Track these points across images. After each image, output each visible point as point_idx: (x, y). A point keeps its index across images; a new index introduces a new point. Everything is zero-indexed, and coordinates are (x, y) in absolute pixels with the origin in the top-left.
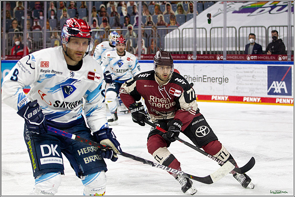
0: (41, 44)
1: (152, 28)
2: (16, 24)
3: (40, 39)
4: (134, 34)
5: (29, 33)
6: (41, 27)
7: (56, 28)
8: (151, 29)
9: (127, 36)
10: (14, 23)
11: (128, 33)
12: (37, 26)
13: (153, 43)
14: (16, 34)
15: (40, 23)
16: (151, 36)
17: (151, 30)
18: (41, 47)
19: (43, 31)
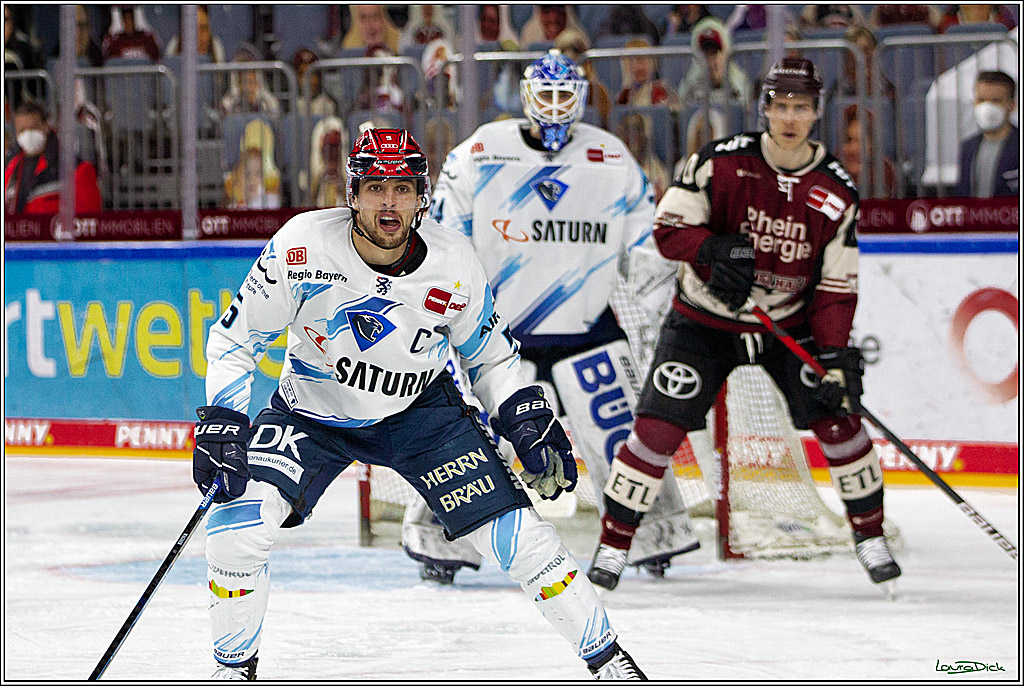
0: (160, 150)
1: (845, 37)
3: (152, 115)
4: (739, 79)
5: (86, 77)
6: (158, 40)
7: (251, 48)
8: (837, 43)
9: (691, 92)
11: (696, 72)
12: (133, 38)
13: (858, 129)
16: (840, 91)
17: (845, 52)
18: (160, 163)
19: (173, 63)
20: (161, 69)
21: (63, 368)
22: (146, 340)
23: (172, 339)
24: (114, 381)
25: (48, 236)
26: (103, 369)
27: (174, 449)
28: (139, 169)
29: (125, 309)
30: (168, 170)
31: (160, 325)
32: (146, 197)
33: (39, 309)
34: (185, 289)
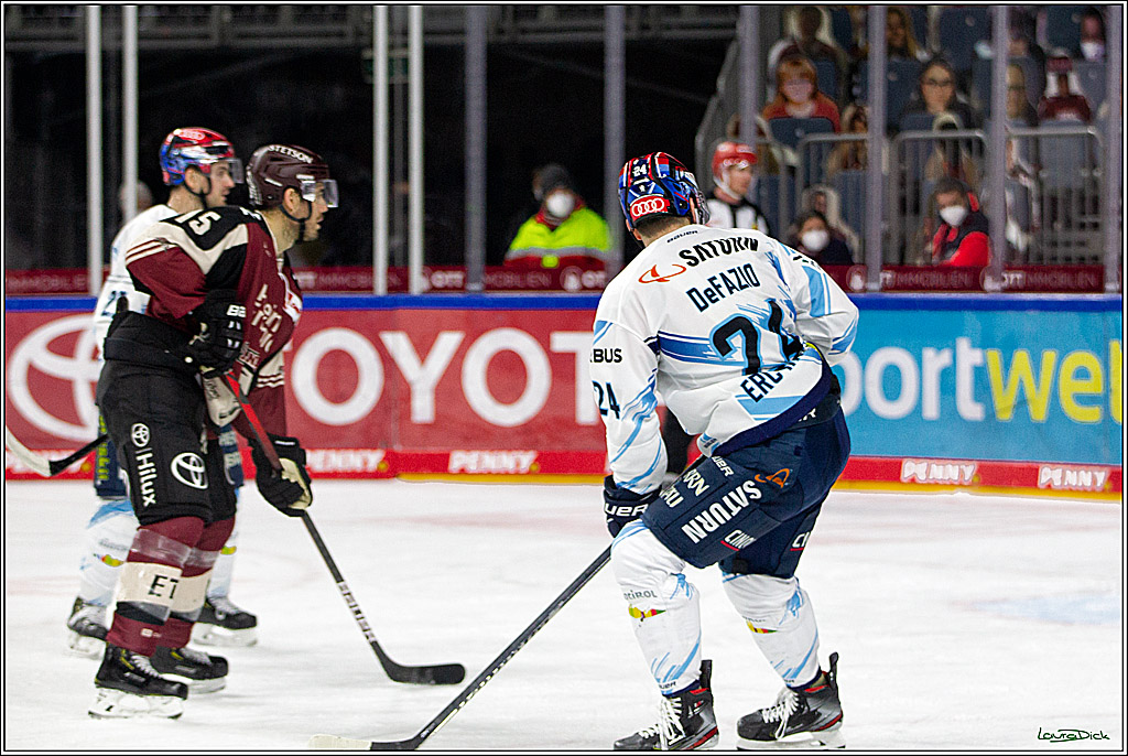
0: (1088, 204)
2: (945, 83)
3: (1085, 173)
5: (1021, 137)
6: (1091, 104)
10: (933, 82)
12: (1067, 100)
14: (942, 142)
15: (1084, 81)
18: (1089, 219)
19: (1103, 127)
20: (1091, 131)
21: (990, 414)
22: (1069, 387)
23: (1093, 386)
24: (1038, 426)
25: (978, 287)
26: (1027, 413)
27: (1093, 491)
28: (1068, 224)
29: (1049, 357)
30: (1096, 226)
31: (1082, 374)
32: (1075, 251)
33: (968, 356)
34: (1106, 340)
